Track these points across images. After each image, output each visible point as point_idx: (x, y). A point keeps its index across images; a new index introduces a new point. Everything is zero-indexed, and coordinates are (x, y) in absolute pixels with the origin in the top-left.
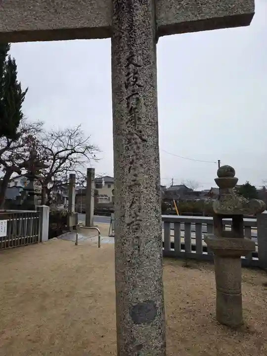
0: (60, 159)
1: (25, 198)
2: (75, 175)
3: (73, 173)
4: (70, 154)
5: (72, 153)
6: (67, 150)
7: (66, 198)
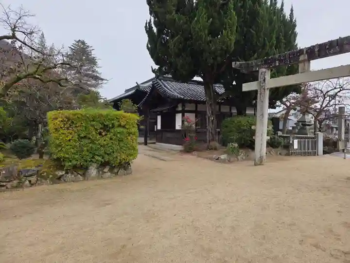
0: (330, 96)
1: (299, 128)
2: (344, 107)
3: (343, 106)
4: (339, 92)
5: (341, 90)
6: (335, 88)
7: (336, 128)
